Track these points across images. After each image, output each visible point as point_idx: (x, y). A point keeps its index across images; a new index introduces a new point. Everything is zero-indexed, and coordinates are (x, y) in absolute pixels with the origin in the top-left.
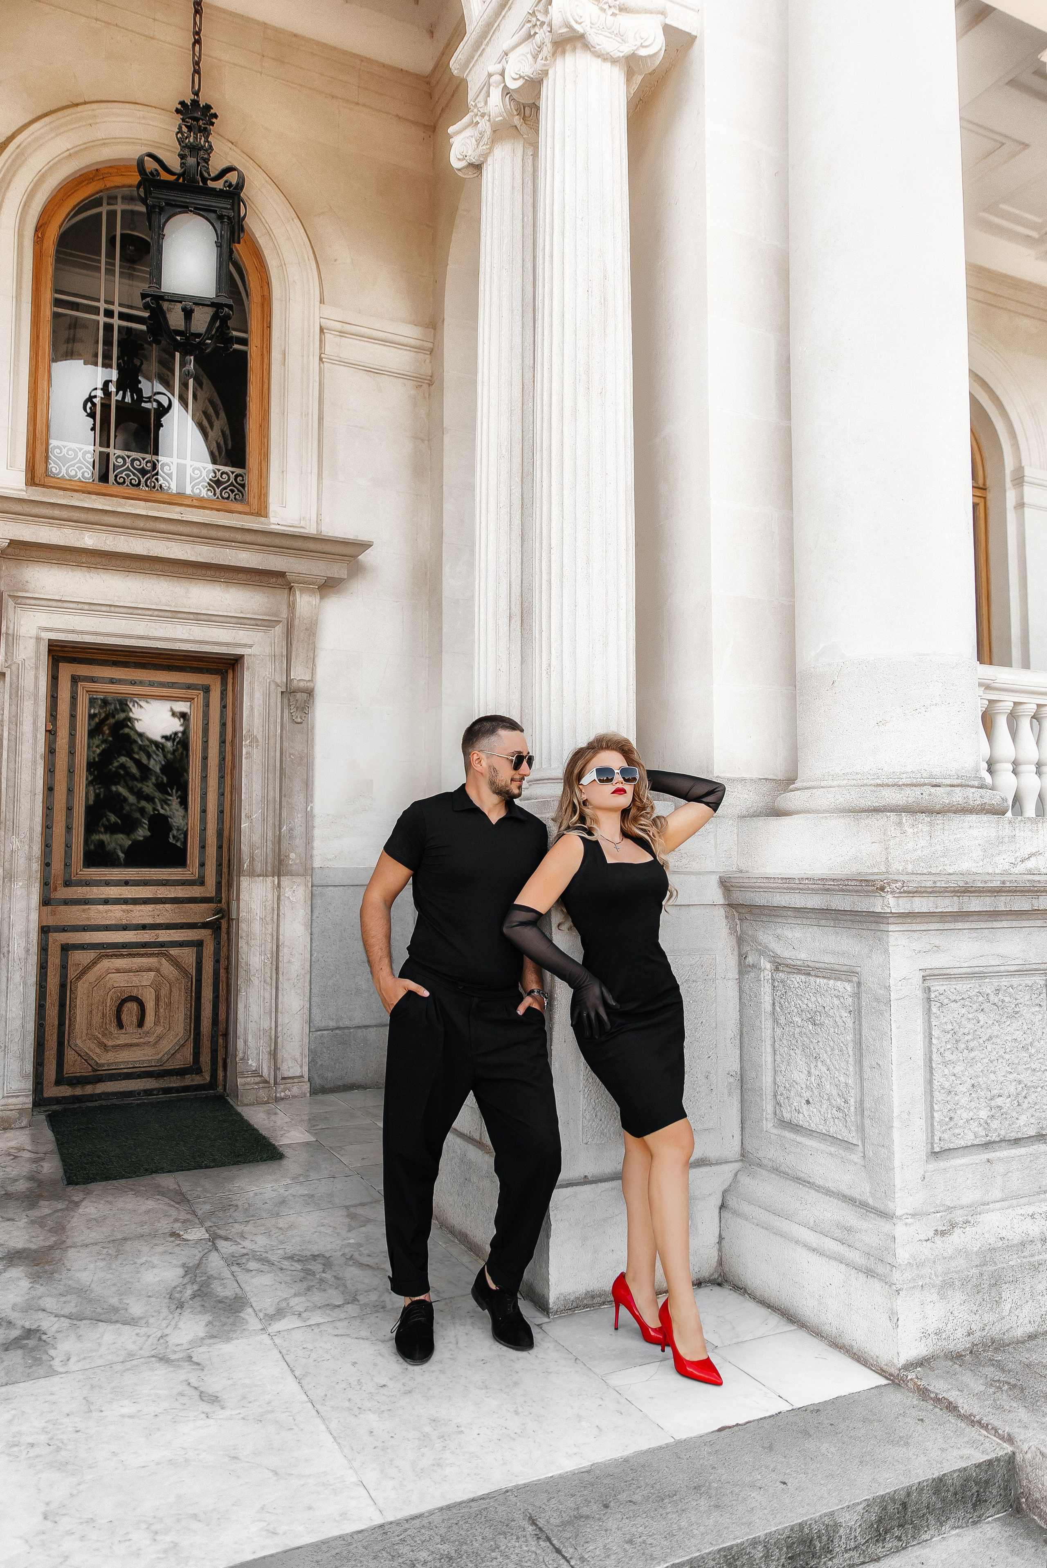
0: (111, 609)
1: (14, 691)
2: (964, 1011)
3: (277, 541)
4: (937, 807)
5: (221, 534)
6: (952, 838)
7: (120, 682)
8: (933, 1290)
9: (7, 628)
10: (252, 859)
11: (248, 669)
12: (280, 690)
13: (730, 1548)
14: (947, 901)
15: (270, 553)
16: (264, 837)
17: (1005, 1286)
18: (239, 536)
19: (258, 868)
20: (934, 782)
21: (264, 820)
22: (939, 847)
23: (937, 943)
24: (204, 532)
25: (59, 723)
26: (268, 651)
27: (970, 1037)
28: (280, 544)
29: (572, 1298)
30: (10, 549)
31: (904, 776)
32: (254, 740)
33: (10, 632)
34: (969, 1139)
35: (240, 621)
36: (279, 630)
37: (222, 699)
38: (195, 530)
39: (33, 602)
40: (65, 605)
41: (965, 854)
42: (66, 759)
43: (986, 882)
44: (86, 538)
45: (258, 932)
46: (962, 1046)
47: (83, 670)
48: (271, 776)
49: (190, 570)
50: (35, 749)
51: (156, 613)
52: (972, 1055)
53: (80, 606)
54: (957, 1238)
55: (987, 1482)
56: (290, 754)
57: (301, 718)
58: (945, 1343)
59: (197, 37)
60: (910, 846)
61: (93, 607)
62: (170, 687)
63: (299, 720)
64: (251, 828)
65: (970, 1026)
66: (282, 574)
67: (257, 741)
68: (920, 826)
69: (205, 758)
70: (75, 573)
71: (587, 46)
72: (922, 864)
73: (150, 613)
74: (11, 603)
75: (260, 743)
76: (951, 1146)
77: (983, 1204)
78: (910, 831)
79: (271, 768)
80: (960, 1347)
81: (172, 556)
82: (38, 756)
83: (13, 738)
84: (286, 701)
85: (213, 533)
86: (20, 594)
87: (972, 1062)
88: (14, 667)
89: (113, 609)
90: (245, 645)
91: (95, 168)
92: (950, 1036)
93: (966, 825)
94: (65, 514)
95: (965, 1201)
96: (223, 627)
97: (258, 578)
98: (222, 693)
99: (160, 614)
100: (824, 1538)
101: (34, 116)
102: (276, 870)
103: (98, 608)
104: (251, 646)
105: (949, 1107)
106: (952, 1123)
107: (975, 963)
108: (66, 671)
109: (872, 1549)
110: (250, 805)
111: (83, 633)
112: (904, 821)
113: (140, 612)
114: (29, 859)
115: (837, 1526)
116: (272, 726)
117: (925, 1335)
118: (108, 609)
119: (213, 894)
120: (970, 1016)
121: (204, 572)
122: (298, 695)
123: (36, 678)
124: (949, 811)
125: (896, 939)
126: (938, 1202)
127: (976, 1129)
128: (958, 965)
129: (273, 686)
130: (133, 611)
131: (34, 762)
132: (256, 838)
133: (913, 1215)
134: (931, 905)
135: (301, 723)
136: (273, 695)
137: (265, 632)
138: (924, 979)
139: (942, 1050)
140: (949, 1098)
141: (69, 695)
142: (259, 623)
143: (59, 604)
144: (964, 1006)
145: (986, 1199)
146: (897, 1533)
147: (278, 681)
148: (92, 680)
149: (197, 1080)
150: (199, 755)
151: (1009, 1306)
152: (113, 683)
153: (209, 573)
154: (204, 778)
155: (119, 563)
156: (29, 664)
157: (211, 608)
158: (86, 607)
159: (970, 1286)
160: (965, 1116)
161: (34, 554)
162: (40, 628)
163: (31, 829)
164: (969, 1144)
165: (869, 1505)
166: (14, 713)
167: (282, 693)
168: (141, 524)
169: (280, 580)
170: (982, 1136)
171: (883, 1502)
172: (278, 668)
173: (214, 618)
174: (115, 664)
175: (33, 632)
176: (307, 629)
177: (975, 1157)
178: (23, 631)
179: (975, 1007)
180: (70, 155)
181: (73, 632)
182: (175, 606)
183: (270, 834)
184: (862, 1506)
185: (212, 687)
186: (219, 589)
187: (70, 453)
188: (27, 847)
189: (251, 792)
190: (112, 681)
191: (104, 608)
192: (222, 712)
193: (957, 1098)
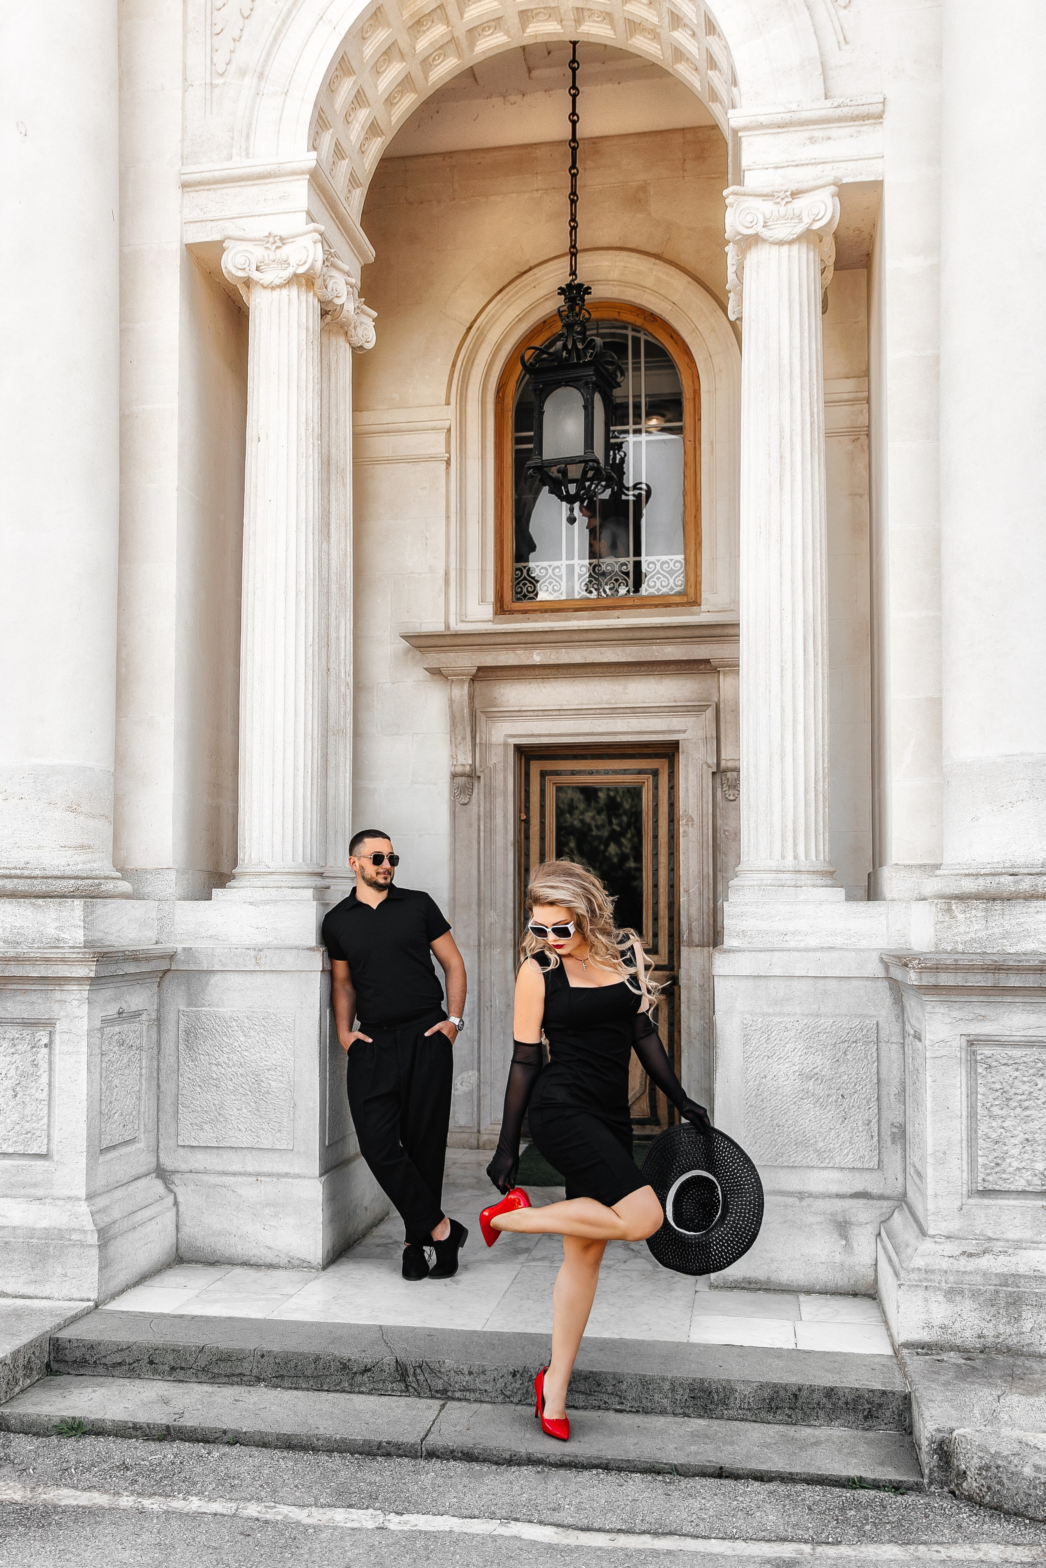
0: (560, 713)
1: (487, 791)
2: (1017, 1074)
3: (697, 632)
4: (1005, 894)
5: (645, 634)
6: (1014, 922)
7: (579, 773)
8: (938, 1293)
9: (481, 739)
10: (690, 930)
11: (683, 753)
12: (711, 771)
13: (645, 1376)
14: (979, 977)
15: (693, 643)
16: (701, 909)
17: (1025, 1308)
18: (662, 634)
19: (696, 938)
20: (1012, 871)
21: (701, 894)
22: (996, 930)
23: (983, 1013)
24: (630, 635)
25: (531, 814)
26: (701, 734)
27: (1024, 1097)
28: (700, 635)
29: (731, 1279)
30: (480, 674)
31: (989, 866)
32: (690, 819)
33: (484, 742)
34: (1020, 1184)
35: (673, 710)
36: (710, 713)
37: (669, 781)
38: (622, 635)
39: (500, 714)
40: (524, 714)
41: (1030, 936)
42: (538, 843)
43: (1020, 961)
44: (535, 656)
45: (697, 998)
46: (1013, 1104)
47: (550, 765)
48: (705, 853)
49: (626, 669)
50: (506, 838)
51: (598, 711)
52: (1027, 1113)
53: (536, 713)
54: (985, 1262)
55: (880, 1405)
56: (725, 831)
57: (734, 795)
58: (949, 1337)
59: (572, 224)
60: (962, 929)
61: (546, 713)
62: (623, 774)
63: (732, 798)
64: (689, 901)
65: (1025, 1087)
66: (707, 661)
67: (693, 820)
68: (973, 912)
69: (656, 837)
70: (532, 685)
71: (764, 241)
72: (975, 945)
73: (593, 712)
74: (483, 717)
75: (695, 822)
76: (997, 1188)
77: (1033, 1242)
78: (961, 917)
79: (705, 845)
80: (969, 1344)
81: (605, 660)
82: (509, 844)
83: (488, 830)
84: (718, 781)
85: (638, 634)
86: (489, 710)
87: (1027, 1119)
88: (487, 771)
89: (562, 713)
90: (679, 731)
91: (543, 320)
92: (998, 1094)
93: (1032, 910)
94: (515, 639)
95: (1011, 1235)
96: (658, 717)
97: (687, 667)
98: (669, 775)
99: (601, 711)
100: (722, 1395)
101: (491, 296)
102: (711, 941)
103: (550, 713)
104: (684, 731)
105: (996, 1154)
106: (998, 1169)
107: (1031, 1032)
108: (536, 767)
109: (763, 1414)
110: (688, 880)
111: (540, 736)
112: (954, 907)
113: (584, 712)
114: (504, 930)
115: (733, 1391)
116: (705, 805)
117: (929, 1326)
118: (558, 713)
119: (666, 963)
120: (1025, 1079)
121: (638, 669)
122: (729, 774)
123: (505, 778)
124: (1017, 898)
125: (934, 1007)
126: (978, 1232)
127: (1030, 1178)
128: (1008, 1033)
129: (705, 767)
130: (579, 713)
131: (506, 849)
132: (694, 911)
133: (948, 1237)
134: (959, 979)
135: (735, 800)
136: (705, 776)
137: (697, 716)
138: (971, 1043)
139: (988, 1105)
140: (996, 1147)
141: (539, 788)
142: (689, 709)
143: (519, 714)
144: (1017, 1070)
145: (1038, 1239)
146: (787, 1411)
147: (710, 762)
148: (556, 773)
149: (656, 1131)
150: (651, 834)
151: (1031, 1325)
152: (574, 774)
153: (642, 669)
154: (656, 855)
155: (565, 671)
156: (500, 767)
157: (647, 700)
158: (540, 713)
159: (982, 1299)
160: (1015, 1164)
161: (499, 674)
162: (506, 735)
163: (505, 905)
164: (1020, 1189)
165: (762, 1386)
166: (488, 810)
167: (713, 773)
168: (576, 637)
169: (708, 667)
170: (1038, 1185)
171: (776, 1389)
172: (709, 751)
173: (648, 710)
174: (575, 757)
175: (501, 740)
176: (732, 711)
177: (1029, 1202)
178: (494, 740)
179: (1031, 1071)
180: (520, 319)
181: (532, 736)
182: (615, 703)
183: (705, 907)
184: (756, 1384)
185: (661, 771)
186: (653, 681)
187: (542, 571)
188: (502, 920)
189: (688, 869)
190: (573, 773)
191: (555, 713)
192: (669, 793)
193: (1005, 1148)
